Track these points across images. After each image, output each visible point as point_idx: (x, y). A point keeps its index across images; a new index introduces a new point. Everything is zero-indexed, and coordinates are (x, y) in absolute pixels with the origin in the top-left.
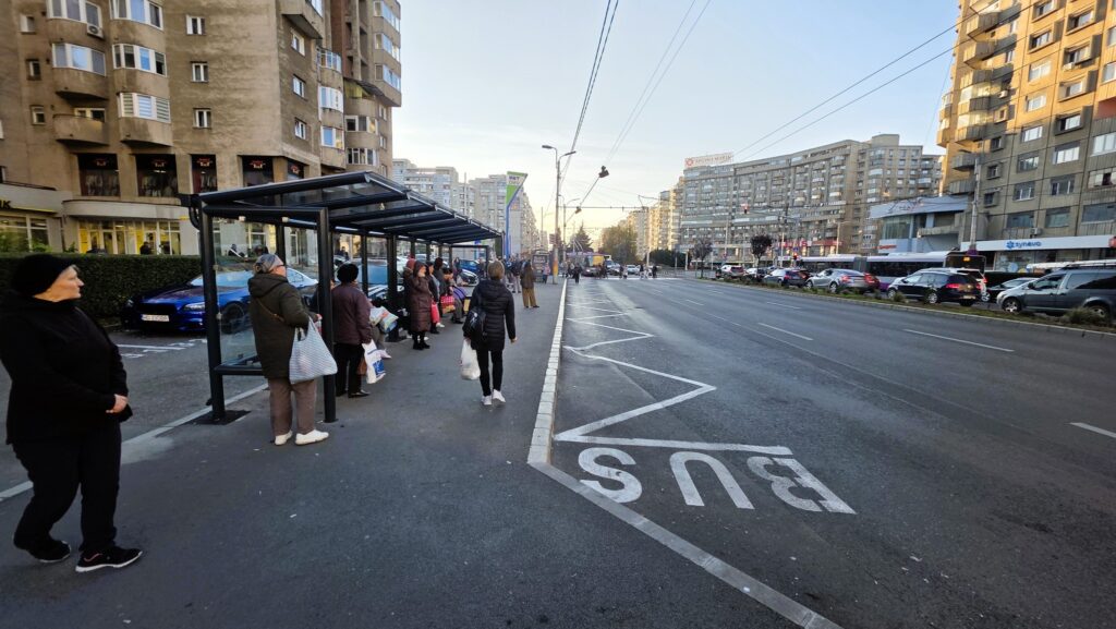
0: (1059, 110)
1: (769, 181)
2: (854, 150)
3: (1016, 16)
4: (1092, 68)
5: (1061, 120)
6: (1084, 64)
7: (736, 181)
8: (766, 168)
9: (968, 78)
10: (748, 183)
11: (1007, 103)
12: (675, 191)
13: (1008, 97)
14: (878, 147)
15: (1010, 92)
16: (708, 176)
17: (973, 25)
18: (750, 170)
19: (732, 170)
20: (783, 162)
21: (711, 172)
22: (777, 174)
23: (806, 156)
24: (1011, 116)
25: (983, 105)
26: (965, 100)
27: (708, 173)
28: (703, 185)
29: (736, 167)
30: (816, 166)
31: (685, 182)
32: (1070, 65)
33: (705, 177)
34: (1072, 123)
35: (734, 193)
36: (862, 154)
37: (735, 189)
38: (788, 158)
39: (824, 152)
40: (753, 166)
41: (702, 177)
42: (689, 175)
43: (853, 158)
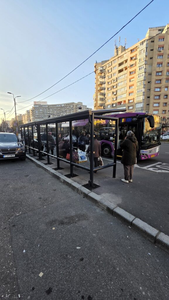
0: (113, 102)
1: (57, 110)
2: (75, 105)
3: (105, 83)
4: (116, 96)
5: (113, 104)
6: (115, 95)
7: (49, 110)
8: (56, 107)
9: (99, 94)
10: (52, 110)
11: (105, 100)
12: (31, 110)
13: (105, 99)
14: (79, 105)
15: (105, 98)
16: (41, 107)
17: (99, 83)
18: (52, 107)
19: (47, 106)
20: (60, 106)
21: (42, 106)
22: (59, 108)
23: (65, 105)
24: (106, 102)
25: (102, 99)
26: (99, 98)
27: (41, 106)
28: (40, 110)
29: (49, 106)
30: (67, 108)
31: (35, 108)
32: (113, 95)
33: (40, 107)
34: (114, 105)
35: (49, 112)
36: (76, 106)
37: (49, 111)
38: (61, 105)
39: (69, 104)
40: (53, 106)
41: (39, 107)
42: (35, 106)
43: (75, 107)
